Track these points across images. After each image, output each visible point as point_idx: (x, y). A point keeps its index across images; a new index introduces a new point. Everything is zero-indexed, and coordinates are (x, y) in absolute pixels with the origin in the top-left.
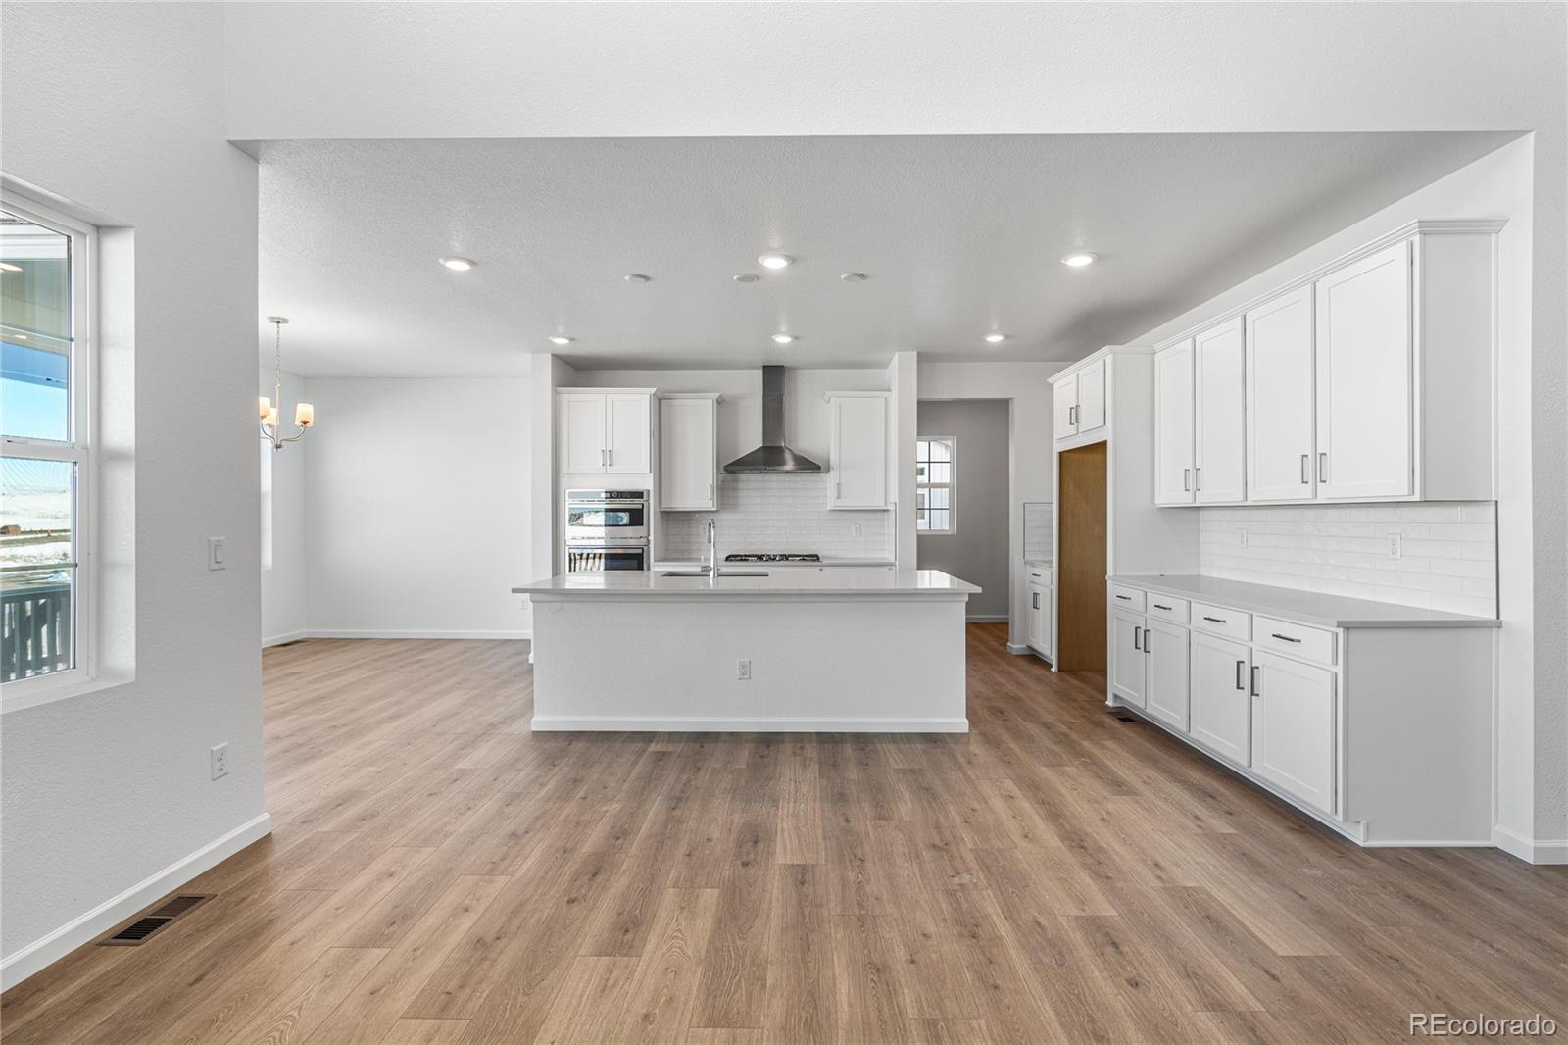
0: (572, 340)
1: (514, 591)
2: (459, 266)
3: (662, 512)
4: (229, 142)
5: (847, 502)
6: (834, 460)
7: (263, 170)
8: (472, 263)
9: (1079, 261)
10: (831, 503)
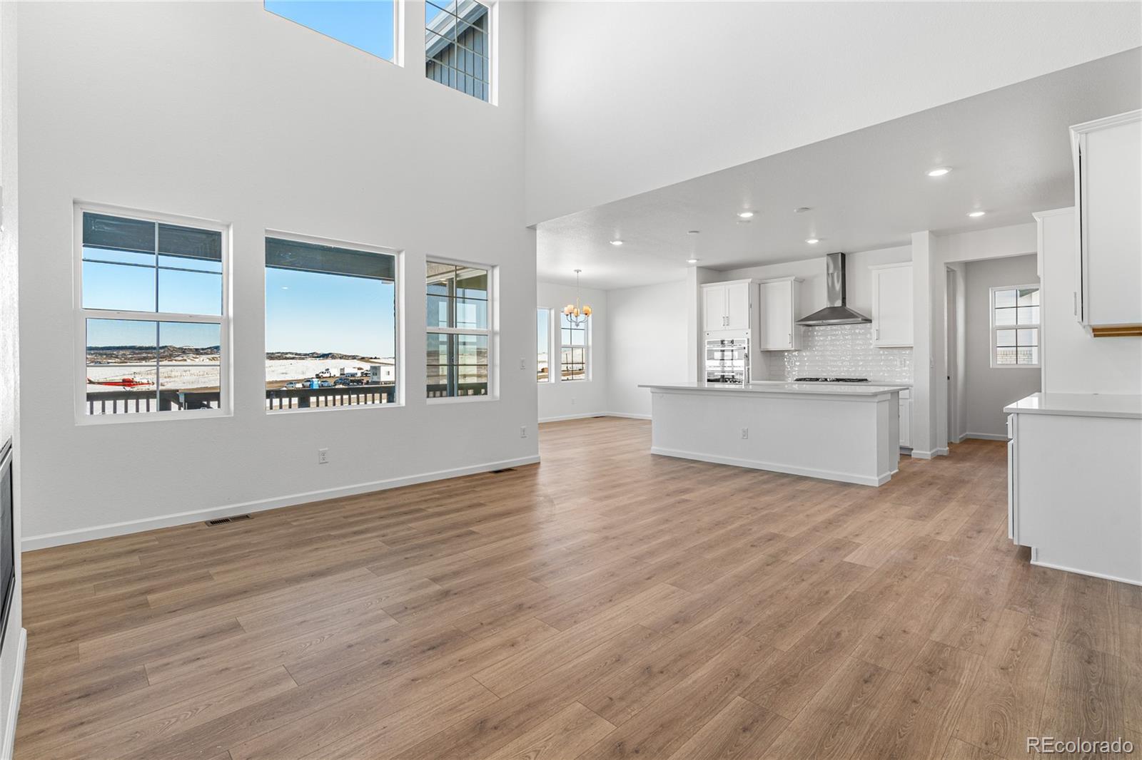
0: (698, 260)
1: (639, 386)
2: (618, 243)
3: (762, 351)
4: (528, 227)
5: (884, 342)
6: (874, 315)
7: (538, 232)
8: (622, 241)
9: (938, 173)
10: (874, 343)
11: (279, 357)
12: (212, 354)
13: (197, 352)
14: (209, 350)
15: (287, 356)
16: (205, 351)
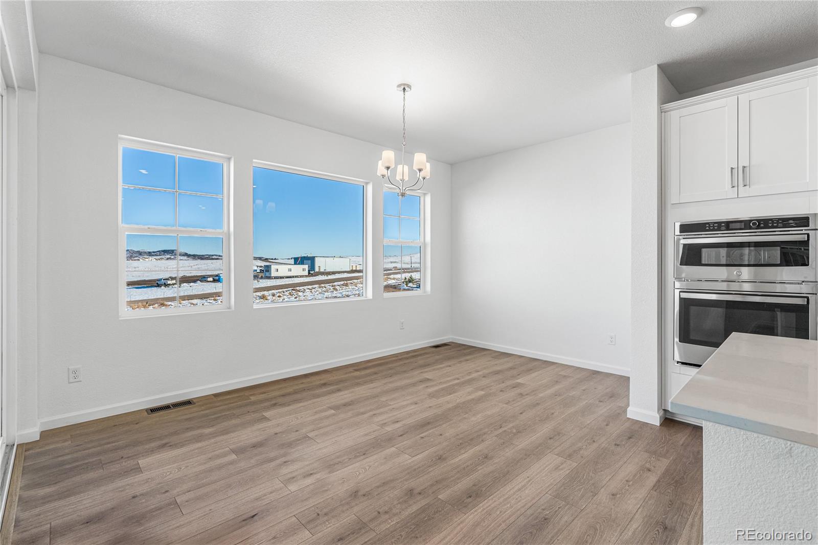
11: (207, 258)
12: (160, 255)
13: (150, 254)
14: (158, 253)
15: (213, 257)
16: (155, 253)
